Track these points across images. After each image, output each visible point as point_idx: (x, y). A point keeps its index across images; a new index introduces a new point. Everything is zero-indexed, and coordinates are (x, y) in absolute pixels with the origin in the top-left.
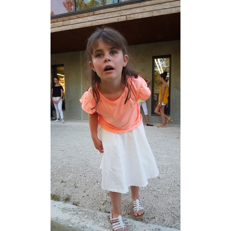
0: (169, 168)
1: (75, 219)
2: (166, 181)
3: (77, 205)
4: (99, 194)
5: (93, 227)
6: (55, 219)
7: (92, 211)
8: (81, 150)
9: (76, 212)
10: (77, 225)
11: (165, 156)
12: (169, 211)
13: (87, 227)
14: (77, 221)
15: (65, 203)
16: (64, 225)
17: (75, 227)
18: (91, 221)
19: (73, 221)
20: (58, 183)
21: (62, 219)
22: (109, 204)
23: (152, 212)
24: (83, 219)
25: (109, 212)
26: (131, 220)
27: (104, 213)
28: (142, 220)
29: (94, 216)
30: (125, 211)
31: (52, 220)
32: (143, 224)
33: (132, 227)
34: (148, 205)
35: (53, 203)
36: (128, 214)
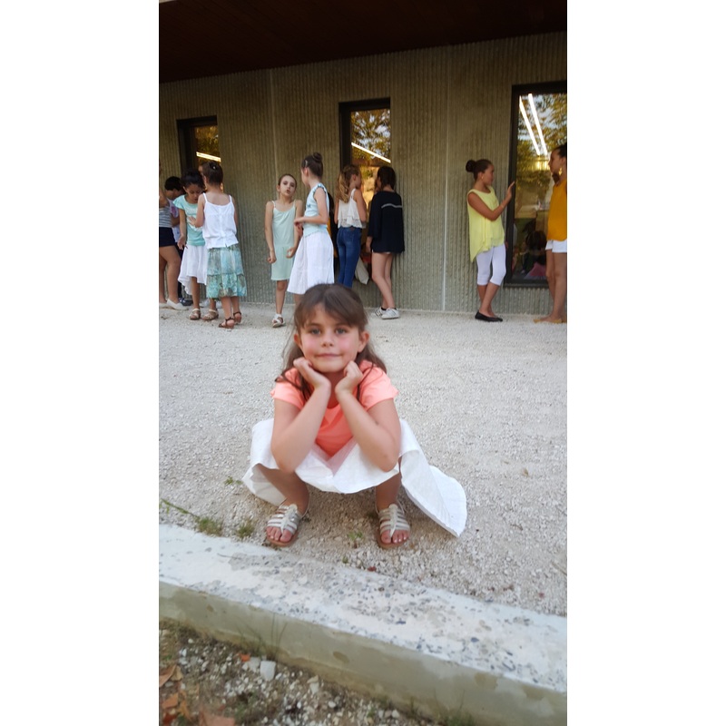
0: (557, 446)
1: (272, 588)
2: (548, 484)
5: (324, 610)
6: (211, 587)
7: (322, 566)
9: (273, 568)
10: (277, 605)
12: (556, 571)
13: (307, 609)
14: (277, 593)
15: (239, 543)
16: (239, 603)
17: (271, 610)
18: (321, 593)
19: (264, 592)
21: (233, 587)
23: (506, 572)
24: (295, 587)
25: (372, 569)
26: (440, 592)
27: (358, 570)
28: (473, 593)
29: (328, 578)
30: (422, 567)
31: (203, 589)
32: (478, 605)
33: (442, 612)
34: (490, 552)
35: (204, 541)
36: (432, 575)
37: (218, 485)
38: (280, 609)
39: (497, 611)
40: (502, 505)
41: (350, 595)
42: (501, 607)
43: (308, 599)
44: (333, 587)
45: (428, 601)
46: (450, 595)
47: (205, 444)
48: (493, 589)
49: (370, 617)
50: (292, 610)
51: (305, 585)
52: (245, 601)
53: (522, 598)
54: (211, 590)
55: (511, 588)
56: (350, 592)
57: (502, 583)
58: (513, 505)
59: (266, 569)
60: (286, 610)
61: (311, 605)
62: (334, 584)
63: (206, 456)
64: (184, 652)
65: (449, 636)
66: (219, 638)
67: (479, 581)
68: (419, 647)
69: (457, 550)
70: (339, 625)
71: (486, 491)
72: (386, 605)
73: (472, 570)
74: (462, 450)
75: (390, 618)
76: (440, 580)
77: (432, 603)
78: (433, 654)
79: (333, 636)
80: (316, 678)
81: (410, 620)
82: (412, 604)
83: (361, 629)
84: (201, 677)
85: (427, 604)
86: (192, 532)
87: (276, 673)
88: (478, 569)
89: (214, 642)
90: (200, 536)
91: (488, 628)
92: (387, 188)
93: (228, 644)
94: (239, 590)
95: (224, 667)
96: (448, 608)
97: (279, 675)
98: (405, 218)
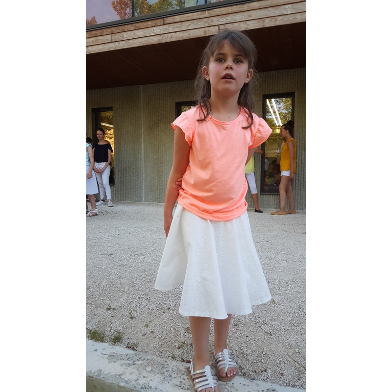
0: (290, 285)
1: (131, 374)
2: (285, 307)
3: (134, 350)
4: (172, 329)
5: (160, 387)
6: (96, 374)
7: (160, 360)
8: (141, 254)
9: (132, 362)
10: (134, 384)
11: (284, 264)
12: (290, 359)
13: (151, 387)
14: (133, 377)
15: (113, 346)
16: (112, 383)
17: (130, 387)
18: (159, 377)
19: (126, 377)
20: (102, 311)
21: (108, 373)
22: (189, 346)
23: (262, 361)
24: (144, 373)
25: (188, 362)
27: (180, 362)
28: (244, 374)
29: (163, 367)
31: (91, 375)
32: (247, 382)
34: (254, 349)
35: (93, 345)
38: (135, 387)
39: (258, 385)
40: (261, 321)
42: (260, 383)
43: (152, 380)
47: (96, 286)
48: (255, 372)
50: (142, 388)
51: (150, 372)
52: (115, 382)
53: (272, 377)
54: (96, 376)
55: (265, 371)
56: (176, 376)
57: (260, 368)
58: (267, 321)
59: (128, 362)
60: (139, 387)
61: (153, 384)
62: (167, 371)
63: (96, 293)
67: (247, 367)
73: (244, 360)
86: (86, 340)
88: (247, 360)
90: (91, 342)
94: (112, 375)
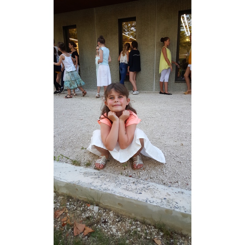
1: (97, 183)
2: (190, 148)
5: (115, 189)
6: (77, 182)
7: (114, 175)
9: (98, 176)
11: (189, 124)
14: (99, 184)
15: (86, 168)
16: (86, 187)
17: (97, 189)
18: (113, 184)
19: (95, 184)
21: (84, 182)
23: (175, 177)
24: (105, 182)
25: (130, 176)
26: (153, 184)
27: (126, 177)
28: (164, 184)
29: (116, 179)
30: (147, 175)
31: (74, 183)
32: (166, 188)
33: (154, 190)
34: (170, 171)
35: (75, 168)
36: (151, 178)
37: (79, 150)
38: (100, 189)
39: (173, 189)
40: (174, 155)
41: (123, 185)
42: (174, 188)
43: (110, 186)
44: (118, 182)
45: (149, 186)
46: (157, 184)
47: (74, 136)
48: (171, 182)
49: (130, 192)
50: (104, 190)
51: (108, 182)
52: (88, 187)
53: (181, 185)
54: (77, 183)
55: (177, 182)
56: (123, 184)
57: (174, 180)
58: (178, 155)
59: (95, 176)
60: (102, 190)
61: (110, 188)
62: (118, 181)
63: (75, 140)
64: (68, 204)
65: (157, 198)
66: (80, 199)
67: (166, 180)
68: (146, 201)
69: (159, 170)
70: (120, 194)
71: (169, 151)
72: (136, 188)
73: (164, 176)
74: (160, 138)
75: (137, 192)
76: (153, 180)
77: (151, 187)
78: (151, 203)
79: (118, 198)
80: (112, 212)
81: (143, 192)
82: (144, 187)
83: (127, 196)
84: (74, 212)
85: (149, 187)
86: (70, 165)
87: (99, 210)
88: (166, 176)
89: (78, 200)
90: (73, 166)
91: (169, 195)
92: (135, 49)
93: (83, 201)
94: (86, 183)
95: (82, 208)
96: (156, 189)
97: (100, 211)
98: (141, 59)
